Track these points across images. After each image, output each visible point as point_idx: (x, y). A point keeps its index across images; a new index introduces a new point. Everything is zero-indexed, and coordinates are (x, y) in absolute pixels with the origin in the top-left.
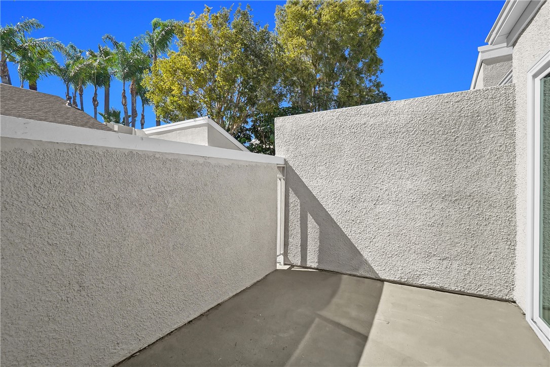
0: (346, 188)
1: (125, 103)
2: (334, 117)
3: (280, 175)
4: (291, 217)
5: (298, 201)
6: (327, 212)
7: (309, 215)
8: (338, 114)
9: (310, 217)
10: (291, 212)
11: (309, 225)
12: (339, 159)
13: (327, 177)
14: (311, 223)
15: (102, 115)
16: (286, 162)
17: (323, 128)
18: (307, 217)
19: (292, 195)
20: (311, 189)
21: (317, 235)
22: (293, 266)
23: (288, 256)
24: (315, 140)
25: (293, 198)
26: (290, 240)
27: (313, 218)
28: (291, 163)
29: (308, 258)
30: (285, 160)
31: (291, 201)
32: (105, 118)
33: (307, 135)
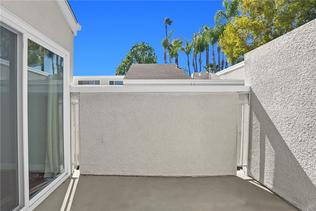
0: (301, 114)
1: (214, 58)
2: (290, 40)
3: (246, 101)
4: (254, 137)
5: (259, 123)
6: (281, 137)
7: (266, 137)
8: (295, 34)
9: (267, 140)
10: (253, 133)
11: (266, 147)
12: (294, 83)
13: (282, 102)
14: (268, 145)
15: (205, 67)
16: (251, 89)
17: (279, 53)
18: (265, 139)
19: (254, 117)
20: (268, 114)
21: (273, 159)
22: (254, 180)
23: (251, 170)
24: (272, 67)
25: (255, 121)
26: (253, 156)
27: (270, 141)
28: (254, 90)
29: (265, 178)
30: (250, 87)
31: (254, 123)
32: (206, 69)
33: (266, 63)
